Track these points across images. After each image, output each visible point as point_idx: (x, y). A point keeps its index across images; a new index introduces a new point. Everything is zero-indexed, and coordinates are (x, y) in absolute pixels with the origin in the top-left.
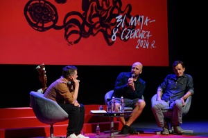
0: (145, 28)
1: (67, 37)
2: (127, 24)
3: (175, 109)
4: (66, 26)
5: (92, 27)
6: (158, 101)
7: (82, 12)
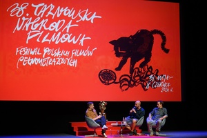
0: (166, 81)
1: (121, 87)
2: (155, 79)
3: (158, 124)
4: (121, 82)
5: (135, 82)
6: (150, 120)
7: (130, 75)
